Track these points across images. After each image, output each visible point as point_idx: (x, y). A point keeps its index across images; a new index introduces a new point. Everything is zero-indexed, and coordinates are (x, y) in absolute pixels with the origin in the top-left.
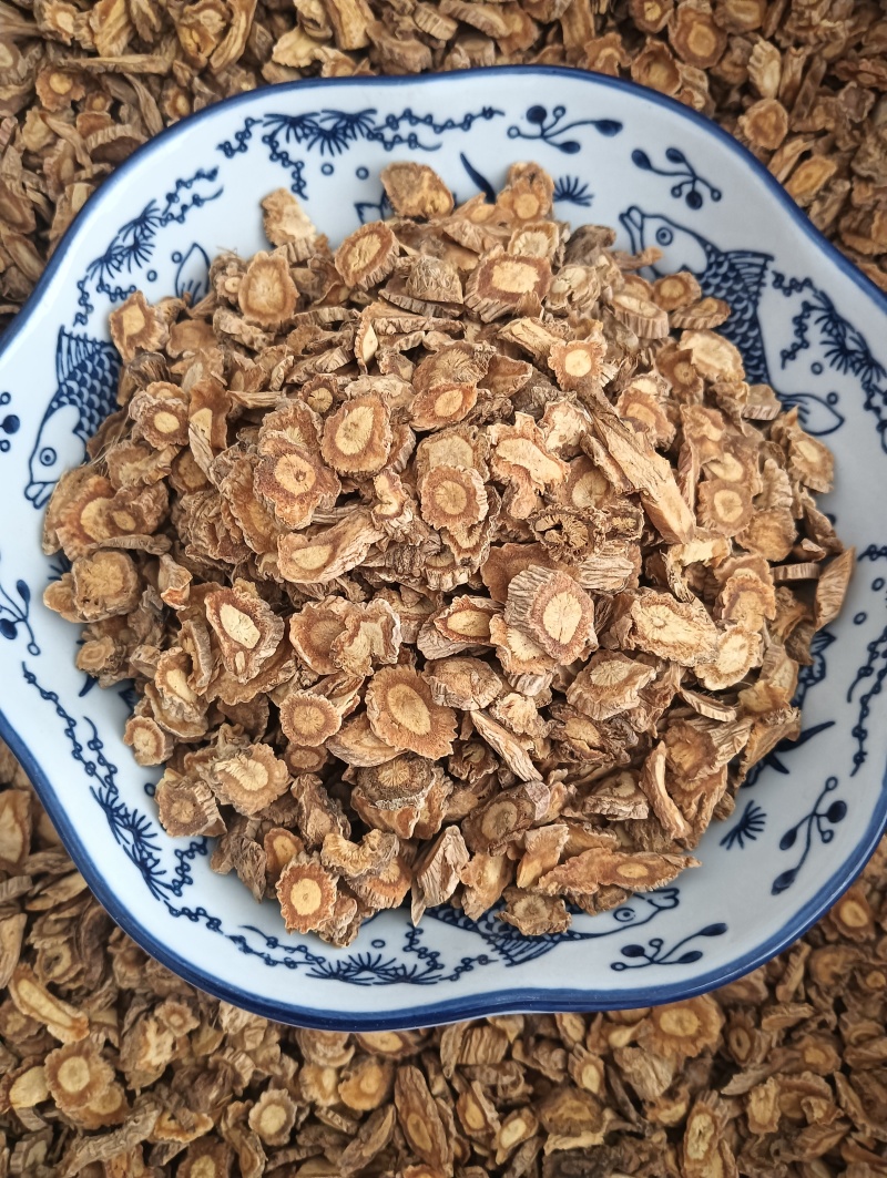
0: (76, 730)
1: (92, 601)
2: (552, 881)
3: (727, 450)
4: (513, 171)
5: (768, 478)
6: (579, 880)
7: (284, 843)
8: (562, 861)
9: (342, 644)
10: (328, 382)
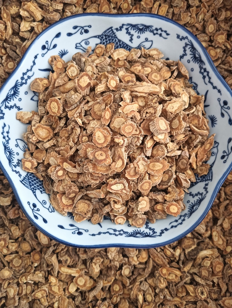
0: (110, 232)
1: (87, 213)
2: (199, 162)
3: (144, 68)
4: (50, 62)
5: (155, 65)
6: (202, 157)
7: (159, 207)
8: (197, 158)
9: (138, 170)
10: (83, 135)
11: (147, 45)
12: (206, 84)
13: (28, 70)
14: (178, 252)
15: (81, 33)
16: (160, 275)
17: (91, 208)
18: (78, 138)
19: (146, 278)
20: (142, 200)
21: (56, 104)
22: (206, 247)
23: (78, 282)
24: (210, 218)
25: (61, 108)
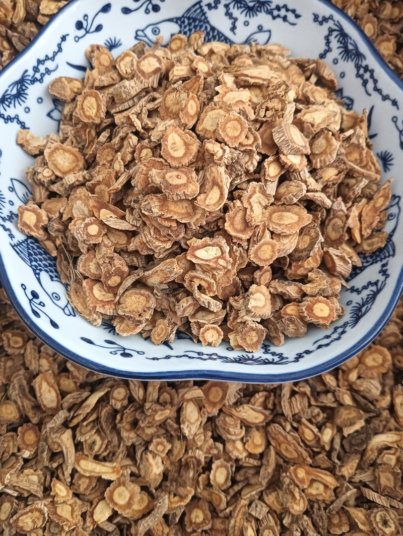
0: (190, 356)
1: (143, 312)
2: (365, 229)
4: (88, 54)
5: (276, 62)
6: (371, 221)
7: (291, 309)
8: (361, 223)
9: (250, 215)
10: (142, 146)
11: (262, 38)
12: (369, 95)
13: (47, 56)
14: (328, 433)
15: (147, 11)
16: (293, 482)
17: (153, 304)
18: (133, 153)
19: (261, 492)
20: (257, 291)
21: (93, 100)
22: (385, 427)
23: (116, 498)
24: (389, 369)
25: (104, 108)
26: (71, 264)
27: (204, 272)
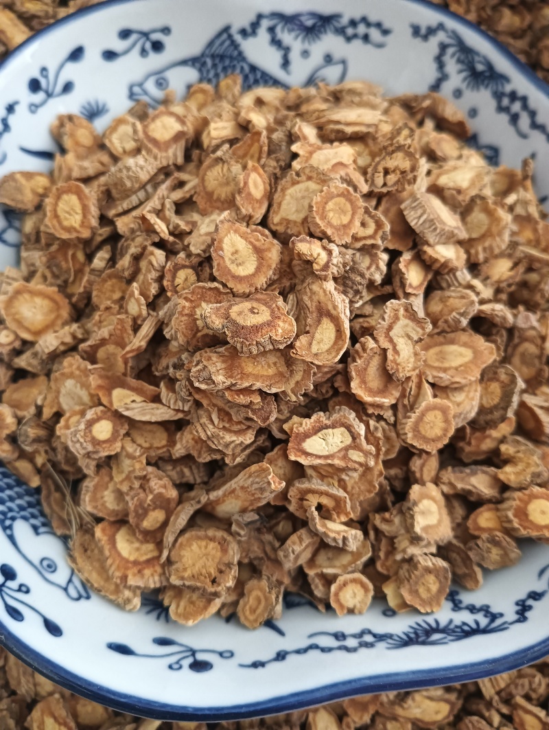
1: (218, 575)
4: (55, 130)
7: (485, 519)
9: (394, 361)
10: (176, 264)
12: (525, 137)
18: (160, 279)
20: (422, 496)
21: (74, 199)
25: (94, 211)
26: (68, 498)
27: (322, 477)
